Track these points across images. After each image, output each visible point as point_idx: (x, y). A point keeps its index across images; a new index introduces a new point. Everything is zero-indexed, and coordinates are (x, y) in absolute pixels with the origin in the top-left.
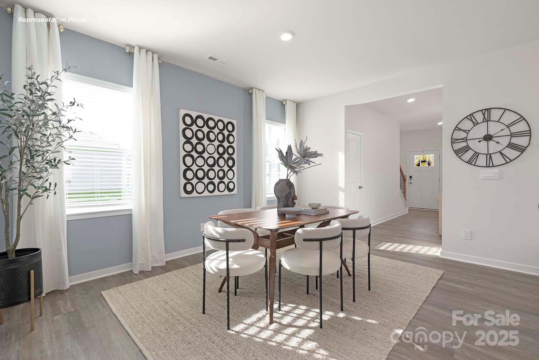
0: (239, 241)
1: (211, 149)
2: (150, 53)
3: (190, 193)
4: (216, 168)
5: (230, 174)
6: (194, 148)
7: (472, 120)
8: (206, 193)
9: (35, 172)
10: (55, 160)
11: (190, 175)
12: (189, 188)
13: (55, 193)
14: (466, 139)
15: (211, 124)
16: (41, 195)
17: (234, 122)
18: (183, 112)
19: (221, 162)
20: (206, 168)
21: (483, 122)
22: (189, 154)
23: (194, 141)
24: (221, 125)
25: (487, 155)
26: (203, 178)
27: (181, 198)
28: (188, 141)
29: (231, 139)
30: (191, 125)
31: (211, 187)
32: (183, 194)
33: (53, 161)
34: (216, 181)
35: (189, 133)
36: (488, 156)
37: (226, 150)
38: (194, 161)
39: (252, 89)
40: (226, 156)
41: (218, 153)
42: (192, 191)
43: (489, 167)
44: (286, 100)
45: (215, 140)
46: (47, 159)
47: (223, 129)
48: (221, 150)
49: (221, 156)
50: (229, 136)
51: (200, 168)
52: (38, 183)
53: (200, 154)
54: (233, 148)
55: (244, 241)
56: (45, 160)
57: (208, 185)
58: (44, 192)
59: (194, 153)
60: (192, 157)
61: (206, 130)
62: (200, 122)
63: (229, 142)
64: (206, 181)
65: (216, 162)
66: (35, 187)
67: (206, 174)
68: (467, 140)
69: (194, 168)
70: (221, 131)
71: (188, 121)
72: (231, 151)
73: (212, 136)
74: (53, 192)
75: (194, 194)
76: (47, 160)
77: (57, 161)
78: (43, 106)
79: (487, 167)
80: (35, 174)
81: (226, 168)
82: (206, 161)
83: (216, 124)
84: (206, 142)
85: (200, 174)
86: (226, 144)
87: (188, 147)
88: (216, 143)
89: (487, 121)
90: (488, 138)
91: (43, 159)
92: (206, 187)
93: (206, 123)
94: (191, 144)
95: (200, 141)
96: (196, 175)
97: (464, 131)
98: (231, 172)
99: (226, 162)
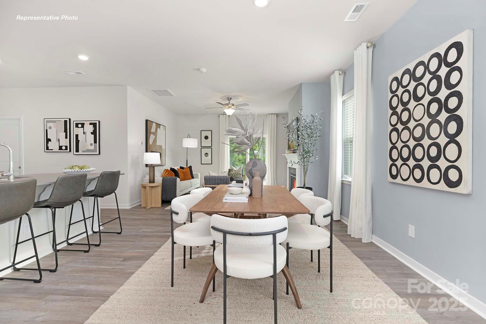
3: (395, 177)
4: (426, 142)
5: (452, 151)
6: (399, 119)
8: (411, 181)
11: (395, 154)
12: (394, 171)
19: (435, 130)
20: (412, 144)
22: (394, 128)
23: (400, 109)
26: (408, 159)
34: (426, 164)
38: (399, 135)
40: (443, 116)
41: (430, 115)
42: (397, 175)
45: (424, 95)
48: (434, 108)
49: (434, 119)
51: (406, 144)
53: (406, 124)
54: (458, 95)
57: (413, 170)
59: (399, 126)
60: (397, 131)
64: (412, 163)
65: (426, 132)
67: (412, 153)
69: (399, 145)
72: (453, 103)
73: (421, 91)
75: (399, 180)
82: (411, 133)
84: (412, 104)
85: (405, 153)
86: (443, 94)
87: (394, 120)
88: (427, 99)
92: (412, 172)
94: (397, 114)
96: (400, 155)
98: (452, 146)
99: (444, 127)
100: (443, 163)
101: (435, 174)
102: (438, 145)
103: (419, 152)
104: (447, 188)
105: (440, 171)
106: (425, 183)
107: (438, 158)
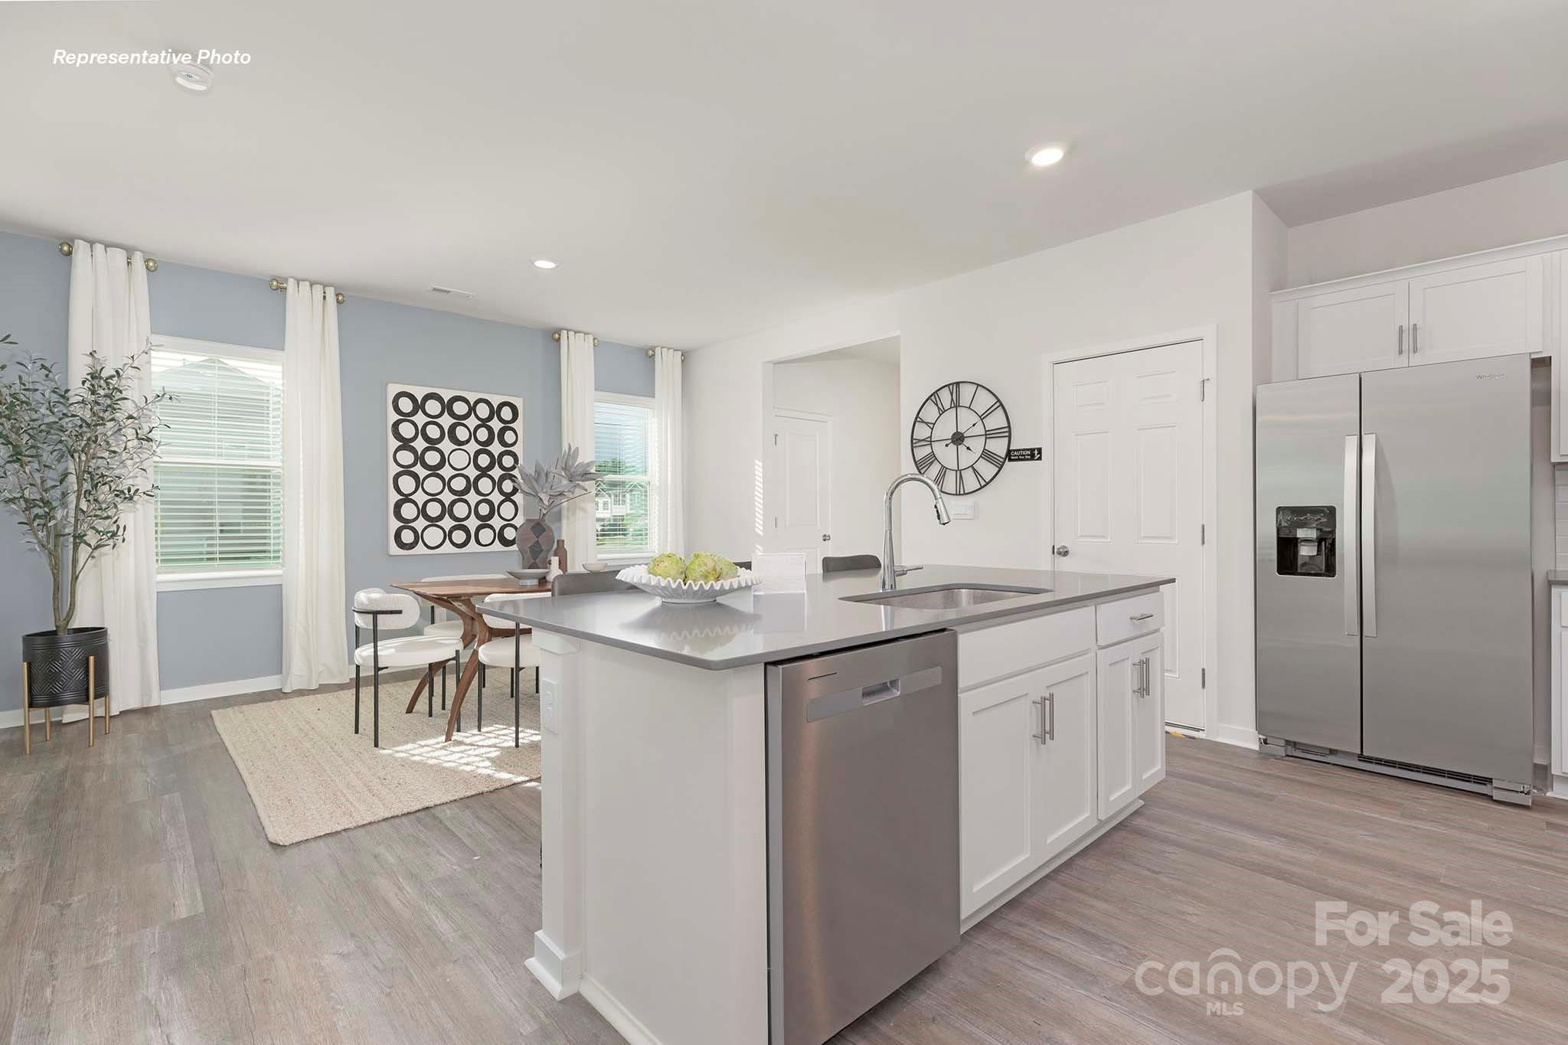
0: (392, 612)
1: (459, 459)
2: (318, 289)
3: (411, 546)
4: (472, 497)
5: (507, 510)
6: (420, 459)
7: (937, 405)
8: (448, 548)
9: (99, 509)
10: (129, 491)
11: (409, 510)
12: (407, 537)
13: (124, 540)
14: (929, 439)
15: (460, 408)
16: (106, 543)
17: (518, 402)
18: (393, 390)
19: (485, 485)
20: (447, 498)
21: (951, 408)
22: (407, 471)
23: (420, 444)
24: (483, 411)
25: (956, 471)
26: (441, 517)
27: (391, 556)
28: (406, 444)
29: (509, 437)
30: (414, 413)
31: (459, 536)
32: (395, 549)
33: (126, 492)
34: (472, 523)
35: (407, 430)
36: (958, 472)
37: (495, 461)
38: (419, 483)
39: (559, 331)
40: (496, 473)
41: (477, 467)
42: (416, 542)
43: (960, 495)
44: (655, 347)
45: (468, 441)
46: (117, 489)
47: (490, 418)
48: (484, 460)
49: (484, 472)
50: (502, 432)
51: (434, 498)
52: (102, 525)
53: (434, 471)
54: (514, 456)
55: (400, 612)
56: (114, 490)
57: (451, 532)
58: (109, 539)
59: (419, 469)
60: (415, 476)
61: (446, 421)
62: (433, 407)
63: (503, 443)
64: (447, 523)
65: (472, 485)
66: (98, 532)
67: (448, 510)
68: (931, 441)
69: (420, 498)
70: (484, 423)
71: (406, 405)
72: (508, 461)
73: (462, 434)
74: (121, 538)
75: (420, 549)
76: (117, 491)
77: (132, 492)
78: (112, 408)
79: (956, 495)
80: (99, 513)
81: (496, 498)
82: (446, 484)
83: (472, 409)
84: (446, 446)
85: (434, 510)
86: (496, 448)
87: (406, 457)
88: (472, 447)
89: (956, 407)
90: (958, 439)
91: (110, 488)
92: (448, 535)
93: (447, 407)
94: (413, 450)
95: (433, 445)
96: (423, 512)
97: (927, 423)
98: (508, 504)
99: (498, 484)
100: (496, 522)
101: (486, 535)
102: (490, 503)
103: (460, 510)
104: (501, 548)
105: (494, 531)
106: (472, 546)
107: (490, 516)
